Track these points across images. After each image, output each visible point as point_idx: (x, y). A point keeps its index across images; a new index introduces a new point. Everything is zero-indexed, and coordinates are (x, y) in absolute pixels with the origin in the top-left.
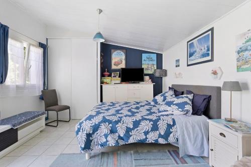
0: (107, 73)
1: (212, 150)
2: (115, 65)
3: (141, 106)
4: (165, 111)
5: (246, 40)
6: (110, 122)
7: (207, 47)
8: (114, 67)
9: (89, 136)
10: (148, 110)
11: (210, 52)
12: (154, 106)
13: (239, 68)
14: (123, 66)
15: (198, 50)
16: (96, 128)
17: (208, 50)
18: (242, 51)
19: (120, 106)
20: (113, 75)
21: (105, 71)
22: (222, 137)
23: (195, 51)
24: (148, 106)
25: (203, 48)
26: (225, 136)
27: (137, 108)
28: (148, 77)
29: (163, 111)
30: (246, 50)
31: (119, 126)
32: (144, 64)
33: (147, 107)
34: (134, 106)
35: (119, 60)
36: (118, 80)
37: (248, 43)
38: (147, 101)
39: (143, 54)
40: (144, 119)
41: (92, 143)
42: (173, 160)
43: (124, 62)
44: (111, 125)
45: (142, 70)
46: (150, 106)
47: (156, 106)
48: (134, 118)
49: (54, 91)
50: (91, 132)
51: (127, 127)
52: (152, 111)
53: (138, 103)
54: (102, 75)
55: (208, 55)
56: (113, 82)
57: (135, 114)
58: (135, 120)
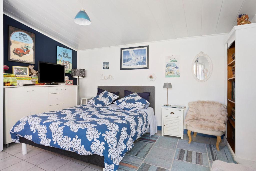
1: (164, 125)
2: (15, 53)
4: (133, 108)
5: (170, 60)
7: (143, 58)
8: (13, 57)
11: (146, 62)
13: (167, 75)
15: (134, 58)
17: (144, 60)
18: (169, 66)
22: (172, 114)
23: (131, 59)
25: (139, 58)
26: (174, 113)
28: (67, 77)
29: (132, 109)
30: (171, 66)
32: (59, 60)
37: (172, 62)
39: (58, 47)
42: (149, 143)
43: (32, 52)
55: (144, 64)
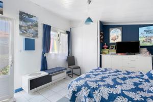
0: (105, 46)
3: (130, 77)
6: (89, 87)
8: (111, 41)
9: (74, 93)
10: (135, 84)
12: (147, 81)
14: (119, 40)
16: (79, 89)
19: (110, 73)
20: (110, 48)
21: (104, 45)
24: (139, 79)
27: (124, 79)
28: (145, 49)
31: (95, 93)
32: (141, 37)
33: (137, 80)
34: (122, 76)
35: (116, 36)
36: (114, 51)
38: (141, 73)
39: (140, 28)
40: (122, 94)
41: (77, 99)
43: (120, 37)
44: (89, 90)
45: (138, 43)
46: (141, 80)
47: (149, 82)
48: (112, 91)
49: (73, 57)
50: (76, 91)
51: (102, 97)
52: (140, 86)
53: (129, 73)
54: (102, 48)
56: (110, 53)
57: (117, 86)
58: (111, 92)
